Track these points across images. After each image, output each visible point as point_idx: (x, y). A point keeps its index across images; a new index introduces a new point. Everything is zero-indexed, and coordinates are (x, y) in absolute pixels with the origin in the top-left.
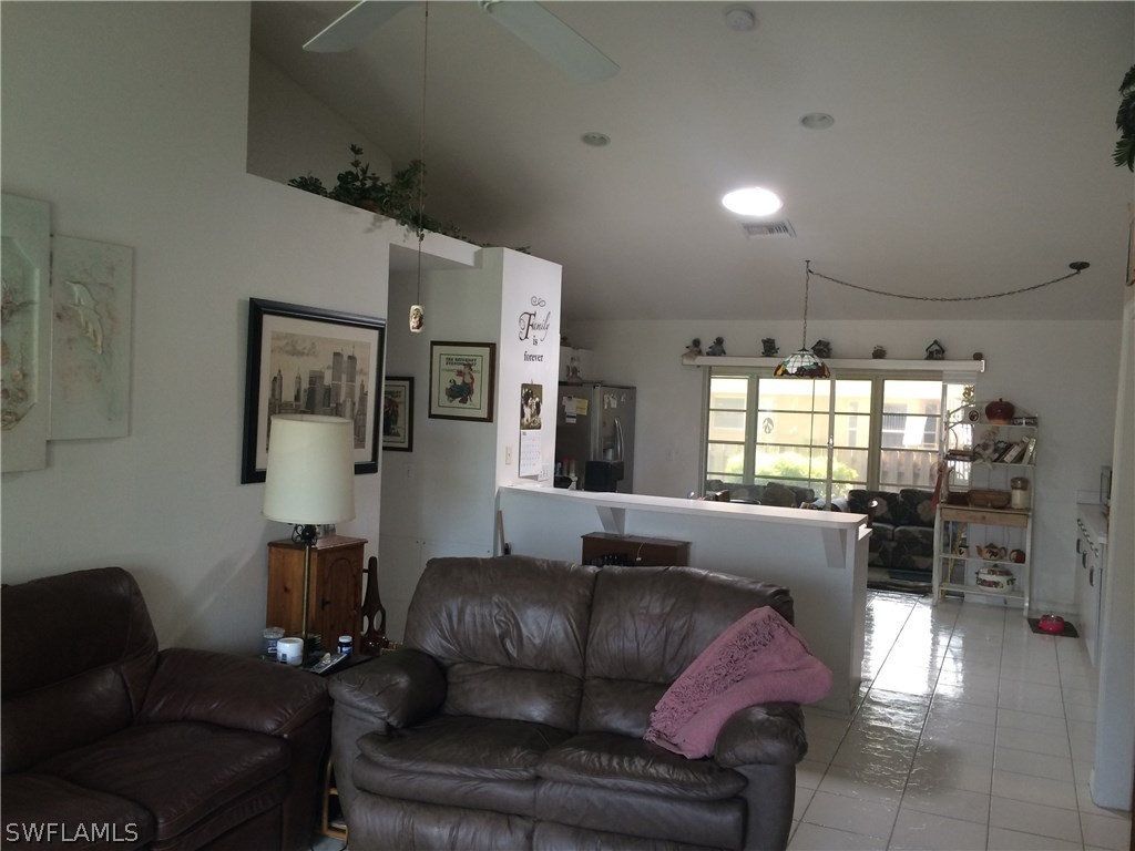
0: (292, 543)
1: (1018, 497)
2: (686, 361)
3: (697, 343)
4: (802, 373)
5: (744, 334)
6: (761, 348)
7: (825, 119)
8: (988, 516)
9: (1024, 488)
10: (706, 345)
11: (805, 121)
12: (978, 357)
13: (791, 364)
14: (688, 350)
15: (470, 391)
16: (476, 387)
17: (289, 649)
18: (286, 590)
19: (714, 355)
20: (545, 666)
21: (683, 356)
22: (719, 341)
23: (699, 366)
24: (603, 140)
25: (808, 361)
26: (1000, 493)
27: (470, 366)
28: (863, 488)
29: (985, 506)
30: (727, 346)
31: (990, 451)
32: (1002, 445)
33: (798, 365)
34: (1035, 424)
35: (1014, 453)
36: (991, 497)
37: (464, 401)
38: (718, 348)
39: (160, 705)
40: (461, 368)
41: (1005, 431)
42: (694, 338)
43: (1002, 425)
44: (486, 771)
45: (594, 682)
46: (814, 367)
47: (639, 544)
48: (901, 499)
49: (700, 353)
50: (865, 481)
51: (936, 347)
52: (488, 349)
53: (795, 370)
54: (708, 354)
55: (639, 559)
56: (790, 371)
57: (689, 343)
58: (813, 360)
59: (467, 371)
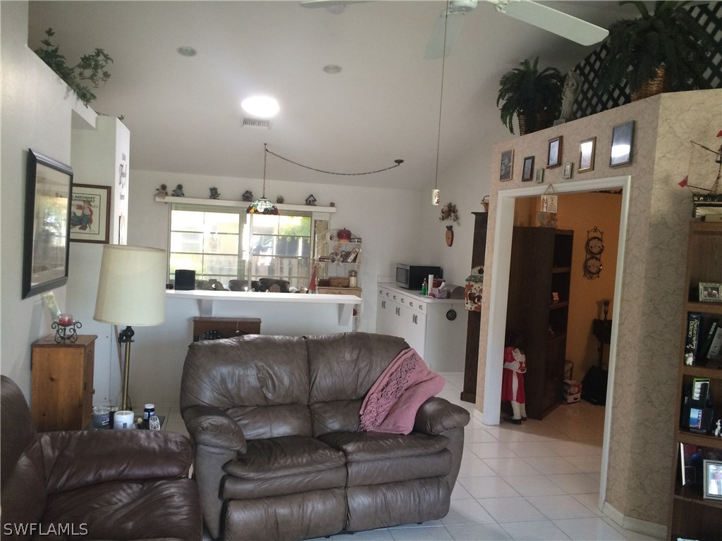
0: (56, 343)
1: (353, 280)
2: (158, 199)
3: (164, 187)
4: (267, 212)
5: (197, 183)
6: (209, 193)
7: (337, 69)
8: (341, 291)
9: (355, 276)
10: (170, 189)
11: (326, 69)
12: (332, 205)
13: (259, 206)
14: (158, 192)
15: (90, 221)
16: (95, 218)
17: (125, 419)
18: (52, 379)
19: (178, 196)
20: (288, 401)
21: (155, 195)
22: (180, 187)
23: (166, 203)
24: (192, 53)
25: (269, 206)
26: (345, 279)
27: (89, 202)
28: (236, 278)
29: (338, 286)
30: (185, 190)
31: (339, 256)
32: (343, 253)
33: (264, 207)
34: (361, 242)
35: (352, 257)
36: (341, 281)
37: (84, 228)
38: (179, 191)
39: (64, 478)
40: (81, 203)
41: (346, 245)
42: (162, 183)
43: (344, 242)
44: (320, 466)
45: (317, 405)
46: (273, 209)
47: (236, 322)
48: (260, 284)
49: (166, 194)
50: (236, 274)
51: (312, 198)
52: (106, 190)
53: (262, 211)
54: (173, 195)
55: (238, 331)
56: (259, 210)
57: (159, 187)
58: (272, 205)
59: (86, 206)
